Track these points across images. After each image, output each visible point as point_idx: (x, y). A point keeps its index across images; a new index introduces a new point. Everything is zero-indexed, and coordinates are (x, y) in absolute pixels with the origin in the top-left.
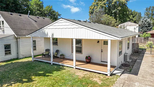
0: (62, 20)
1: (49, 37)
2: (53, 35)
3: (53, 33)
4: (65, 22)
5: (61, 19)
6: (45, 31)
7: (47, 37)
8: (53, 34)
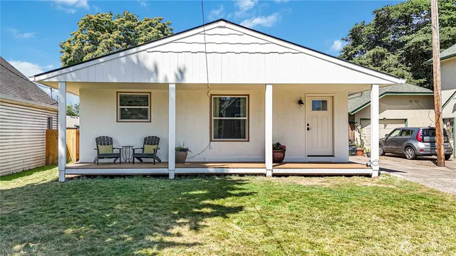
0: (225, 27)
1: (161, 80)
2: (182, 72)
3: (182, 68)
4: (237, 33)
5: (222, 23)
6: (141, 59)
7: (152, 81)
8: (185, 68)
